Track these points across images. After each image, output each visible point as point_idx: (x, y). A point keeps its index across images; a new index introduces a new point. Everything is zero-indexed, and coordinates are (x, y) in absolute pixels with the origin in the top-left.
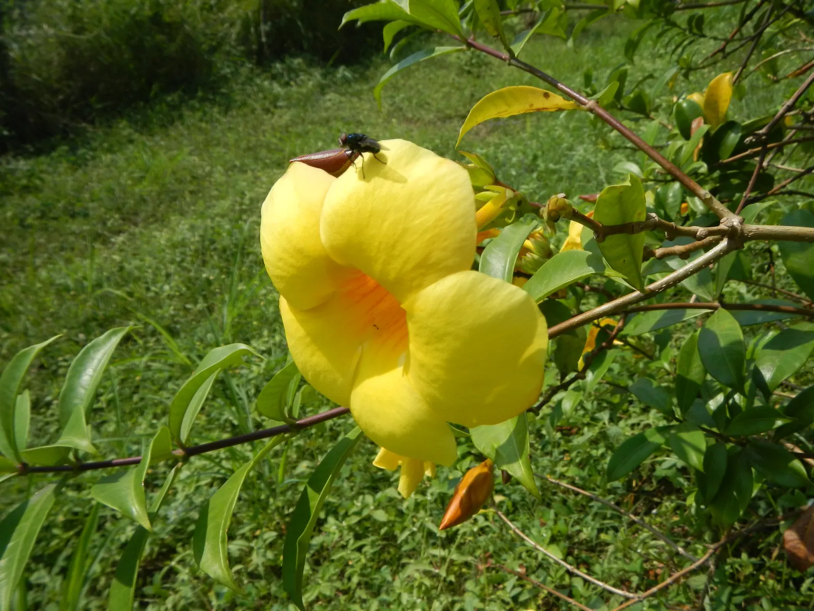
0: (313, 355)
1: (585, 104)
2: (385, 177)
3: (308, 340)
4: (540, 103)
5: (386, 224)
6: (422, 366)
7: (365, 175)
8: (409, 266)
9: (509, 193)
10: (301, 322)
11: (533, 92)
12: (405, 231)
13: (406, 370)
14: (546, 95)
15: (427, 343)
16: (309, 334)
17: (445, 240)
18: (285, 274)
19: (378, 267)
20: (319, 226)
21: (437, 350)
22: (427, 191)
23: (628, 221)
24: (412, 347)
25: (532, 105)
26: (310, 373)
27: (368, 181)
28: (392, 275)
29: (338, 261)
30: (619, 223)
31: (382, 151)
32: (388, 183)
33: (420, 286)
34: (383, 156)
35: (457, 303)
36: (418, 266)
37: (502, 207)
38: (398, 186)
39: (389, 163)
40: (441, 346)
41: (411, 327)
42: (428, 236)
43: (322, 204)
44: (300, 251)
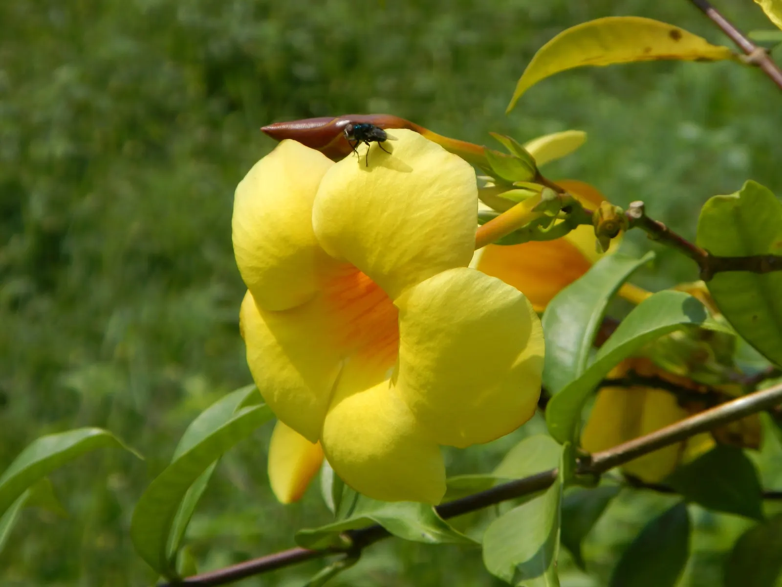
0: (282, 368)
1: (747, 52)
2: (389, 166)
3: (279, 349)
4: (664, 47)
5: (386, 214)
6: (411, 369)
7: (367, 163)
8: (406, 259)
9: (548, 194)
10: (272, 327)
11: (651, 29)
12: (405, 222)
13: (394, 381)
14: (675, 36)
15: (419, 343)
16: (280, 342)
17: (444, 235)
18: (261, 265)
19: (372, 260)
20: (311, 212)
21: (428, 349)
22: (430, 185)
23: (757, 252)
24: (402, 350)
25: (648, 50)
26: (276, 393)
27: (370, 171)
28: (387, 269)
29: (330, 252)
30: (741, 254)
31: (388, 141)
32: (392, 173)
33: (415, 281)
34: (389, 145)
35: (450, 299)
36: (415, 259)
37: (533, 210)
38: (403, 175)
39: (394, 153)
40: (431, 344)
41: (403, 326)
42: (427, 230)
43: (317, 188)
44: (285, 240)
